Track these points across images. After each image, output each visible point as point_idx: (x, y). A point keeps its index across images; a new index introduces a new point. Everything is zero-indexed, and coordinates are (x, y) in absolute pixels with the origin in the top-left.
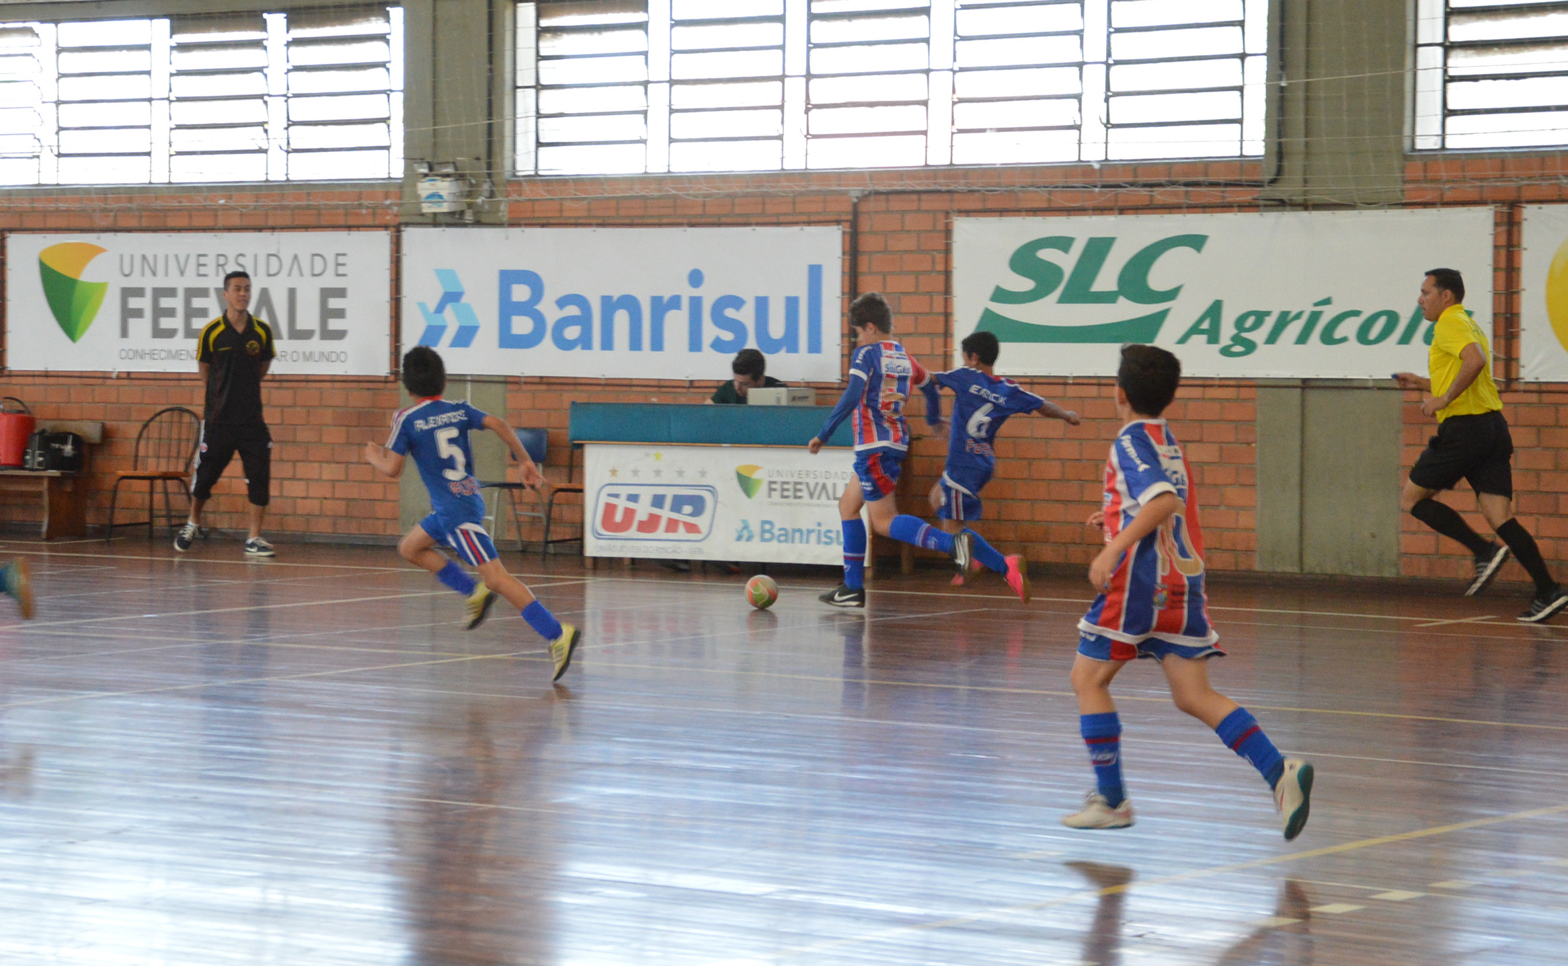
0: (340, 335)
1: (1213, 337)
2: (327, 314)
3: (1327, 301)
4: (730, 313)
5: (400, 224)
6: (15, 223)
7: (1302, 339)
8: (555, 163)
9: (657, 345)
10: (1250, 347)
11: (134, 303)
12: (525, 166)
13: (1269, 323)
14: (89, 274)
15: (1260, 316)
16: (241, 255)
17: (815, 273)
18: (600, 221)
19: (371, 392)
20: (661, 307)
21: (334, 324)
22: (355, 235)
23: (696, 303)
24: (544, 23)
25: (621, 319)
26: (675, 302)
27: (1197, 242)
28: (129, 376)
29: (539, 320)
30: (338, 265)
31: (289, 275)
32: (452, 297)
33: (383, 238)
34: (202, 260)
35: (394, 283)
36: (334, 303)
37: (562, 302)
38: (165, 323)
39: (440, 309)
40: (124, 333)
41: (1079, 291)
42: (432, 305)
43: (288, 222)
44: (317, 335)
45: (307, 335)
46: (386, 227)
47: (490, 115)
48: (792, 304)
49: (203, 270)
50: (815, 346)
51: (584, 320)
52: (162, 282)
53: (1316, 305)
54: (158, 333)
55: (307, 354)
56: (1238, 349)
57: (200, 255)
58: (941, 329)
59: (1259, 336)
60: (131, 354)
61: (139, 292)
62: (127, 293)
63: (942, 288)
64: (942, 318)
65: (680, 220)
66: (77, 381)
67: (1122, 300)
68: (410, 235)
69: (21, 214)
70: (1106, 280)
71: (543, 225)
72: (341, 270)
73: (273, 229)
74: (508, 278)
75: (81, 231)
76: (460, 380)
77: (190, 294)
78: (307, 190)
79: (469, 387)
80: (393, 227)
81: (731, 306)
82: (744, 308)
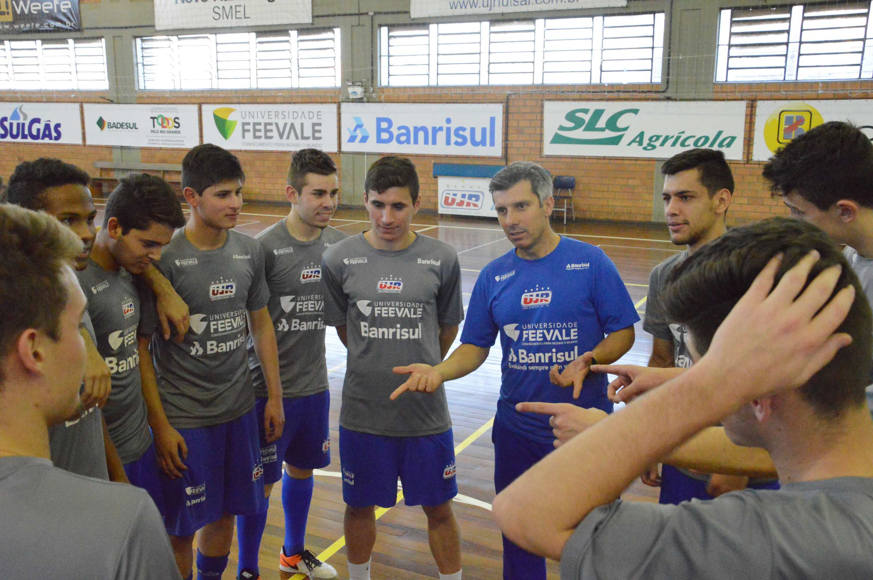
0: (320, 138)
1: (640, 143)
2: (314, 131)
3: (683, 132)
4: (461, 132)
5: (340, 102)
6: (204, 101)
7: (674, 144)
8: (395, 82)
9: (434, 142)
10: (654, 147)
11: (246, 127)
12: (384, 83)
13: (661, 140)
14: (230, 118)
15: (658, 137)
16: (283, 111)
20: (435, 130)
21: (317, 135)
22: (324, 105)
23: (448, 130)
24: (391, 34)
25: (421, 134)
26: (441, 129)
27: (636, 111)
28: (246, 151)
29: (391, 134)
30: (318, 115)
31: (301, 118)
32: (359, 126)
33: (334, 107)
34: (270, 113)
35: (338, 121)
36: (317, 128)
37: (399, 128)
38: (258, 134)
39: (355, 130)
40: (244, 137)
41: (591, 127)
42: (352, 129)
43: (300, 101)
44: (311, 138)
45: (308, 138)
46: (335, 103)
47: (372, 65)
48: (484, 130)
49: (270, 117)
50: (492, 144)
51: (408, 134)
52: (256, 120)
53: (679, 133)
54: (255, 137)
55: (308, 143)
56: (649, 148)
57: (269, 112)
58: (539, 139)
59: (657, 144)
60: (246, 144)
61: (248, 124)
62: (244, 124)
63: (540, 126)
64: (539, 136)
65: (443, 101)
67: (607, 130)
68: (344, 106)
69: (206, 98)
70: (602, 123)
71: (392, 102)
72: (319, 117)
73: (295, 103)
74: (379, 120)
75: (227, 103)
76: (362, 154)
77: (266, 124)
78: (306, 90)
79: (366, 156)
80: (338, 103)
81: (461, 130)
82: (466, 131)
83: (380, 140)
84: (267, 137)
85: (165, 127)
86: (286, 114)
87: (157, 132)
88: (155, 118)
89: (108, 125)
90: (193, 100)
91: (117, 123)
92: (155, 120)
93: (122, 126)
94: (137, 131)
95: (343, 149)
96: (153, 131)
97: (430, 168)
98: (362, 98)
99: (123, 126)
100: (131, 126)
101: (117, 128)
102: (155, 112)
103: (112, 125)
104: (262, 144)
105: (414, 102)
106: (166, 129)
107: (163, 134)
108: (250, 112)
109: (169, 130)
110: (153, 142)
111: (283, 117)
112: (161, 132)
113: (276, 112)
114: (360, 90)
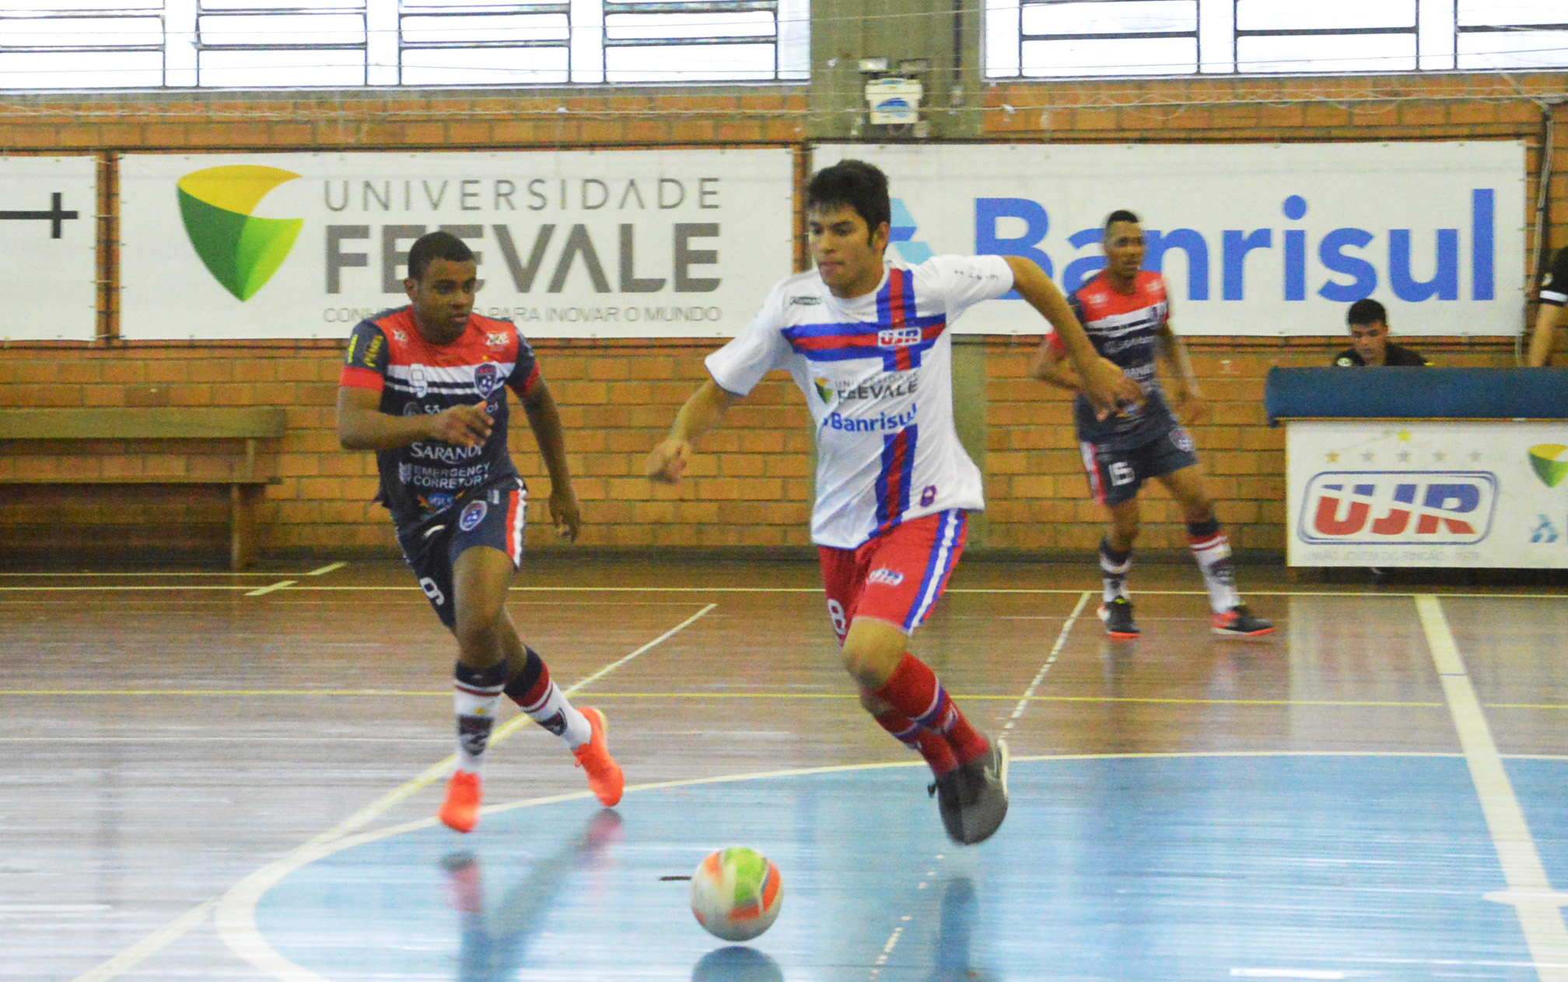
0: (710, 285)
2: (684, 258)
4: (1349, 250)
5: (809, 140)
6: (134, 140)
9: (1234, 291)
11: (348, 246)
12: (1001, 67)
14: (266, 209)
16: (538, 181)
17: (1483, 201)
18: (1139, 136)
20: (1236, 246)
21: (696, 271)
22: (731, 154)
23: (1295, 242)
26: (1262, 238)
28: (339, 345)
30: (704, 193)
31: (622, 206)
32: (896, 235)
33: (783, 160)
34: (470, 189)
36: (696, 244)
37: (1078, 240)
40: (333, 286)
43: (616, 137)
44: (670, 286)
45: (654, 285)
46: (785, 144)
48: (1447, 241)
49: (470, 202)
50: (1484, 289)
52: (398, 217)
54: (392, 286)
55: (653, 311)
57: (463, 181)
60: (346, 316)
61: (361, 232)
62: (335, 234)
65: (1268, 133)
69: (141, 125)
72: (709, 200)
73: (592, 146)
74: (988, 210)
78: (646, 93)
80: (796, 143)
81: (1351, 242)
82: (1371, 245)
86: (551, 190)
90: (71, 137)
97: (1256, 389)
98: (911, 125)
105: (1143, 141)
108: (368, 185)
111: (537, 202)
113: (499, 182)
114: (910, 92)
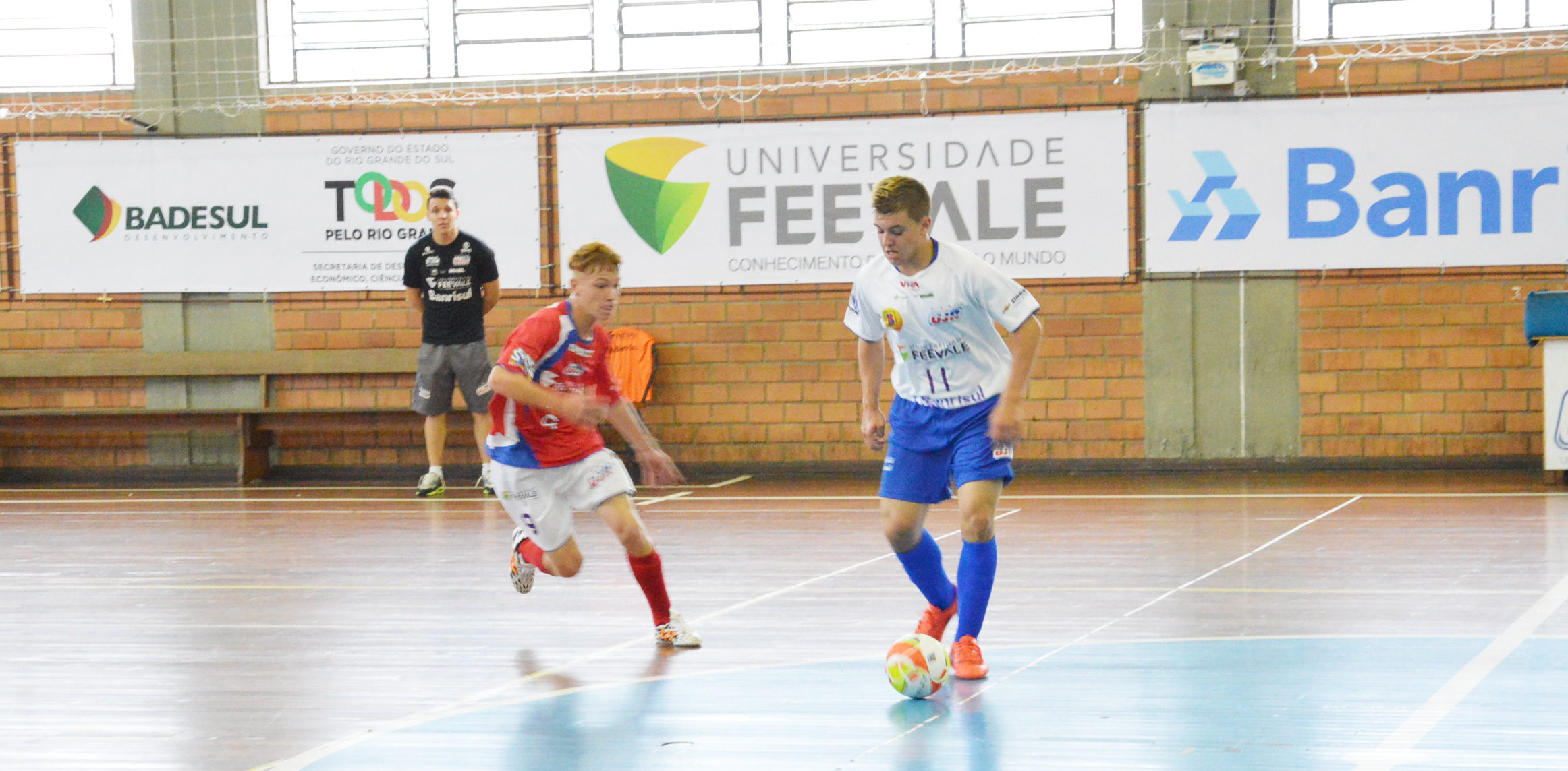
0: (1057, 231)
2: (1033, 208)
5: (1141, 101)
6: (569, 119)
9: (1523, 224)
11: (747, 205)
12: (1313, 32)
14: (677, 175)
16: (907, 144)
18: (1435, 87)
19: (1100, 296)
20: (1527, 182)
21: (1044, 220)
22: (1073, 114)
25: (1470, 201)
26: (1550, 175)
28: (742, 290)
29: (1348, 203)
30: (1049, 151)
31: (979, 164)
32: (1219, 182)
33: (1118, 119)
34: (850, 152)
35: (1132, 169)
36: (1043, 196)
37: (1382, 182)
38: (795, 227)
39: (1202, 195)
40: (735, 239)
42: (1190, 192)
43: (974, 104)
44: (1021, 233)
45: (1008, 233)
46: (1120, 105)
49: (849, 164)
51: (1415, 201)
52: (788, 179)
54: (784, 237)
55: (1007, 255)
57: (844, 147)
60: (746, 265)
61: (759, 192)
62: (736, 195)
65: (1555, 81)
66: (667, 298)
68: (1154, 115)
69: (575, 105)
71: (1352, 95)
72: (1054, 157)
73: (953, 112)
74: (1300, 159)
75: (667, 123)
76: (1230, 277)
77: (831, 192)
79: (1242, 285)
80: (1131, 104)
83: (1300, 227)
84: (832, 236)
85: (392, 216)
86: (919, 153)
87: (357, 235)
88: (350, 184)
89: (129, 219)
90: (514, 117)
91: (173, 210)
92: (348, 193)
93: (193, 218)
94: (265, 237)
95: (1153, 264)
96: (336, 234)
98: (1229, 87)
99: (196, 218)
100: (238, 217)
101: (172, 226)
102: (348, 161)
103: (146, 217)
104: (815, 263)
105: (1440, 91)
106: (394, 226)
107: (381, 243)
109: (408, 226)
110: (334, 273)
112: (372, 234)
113: (873, 146)
114: (1229, 55)
